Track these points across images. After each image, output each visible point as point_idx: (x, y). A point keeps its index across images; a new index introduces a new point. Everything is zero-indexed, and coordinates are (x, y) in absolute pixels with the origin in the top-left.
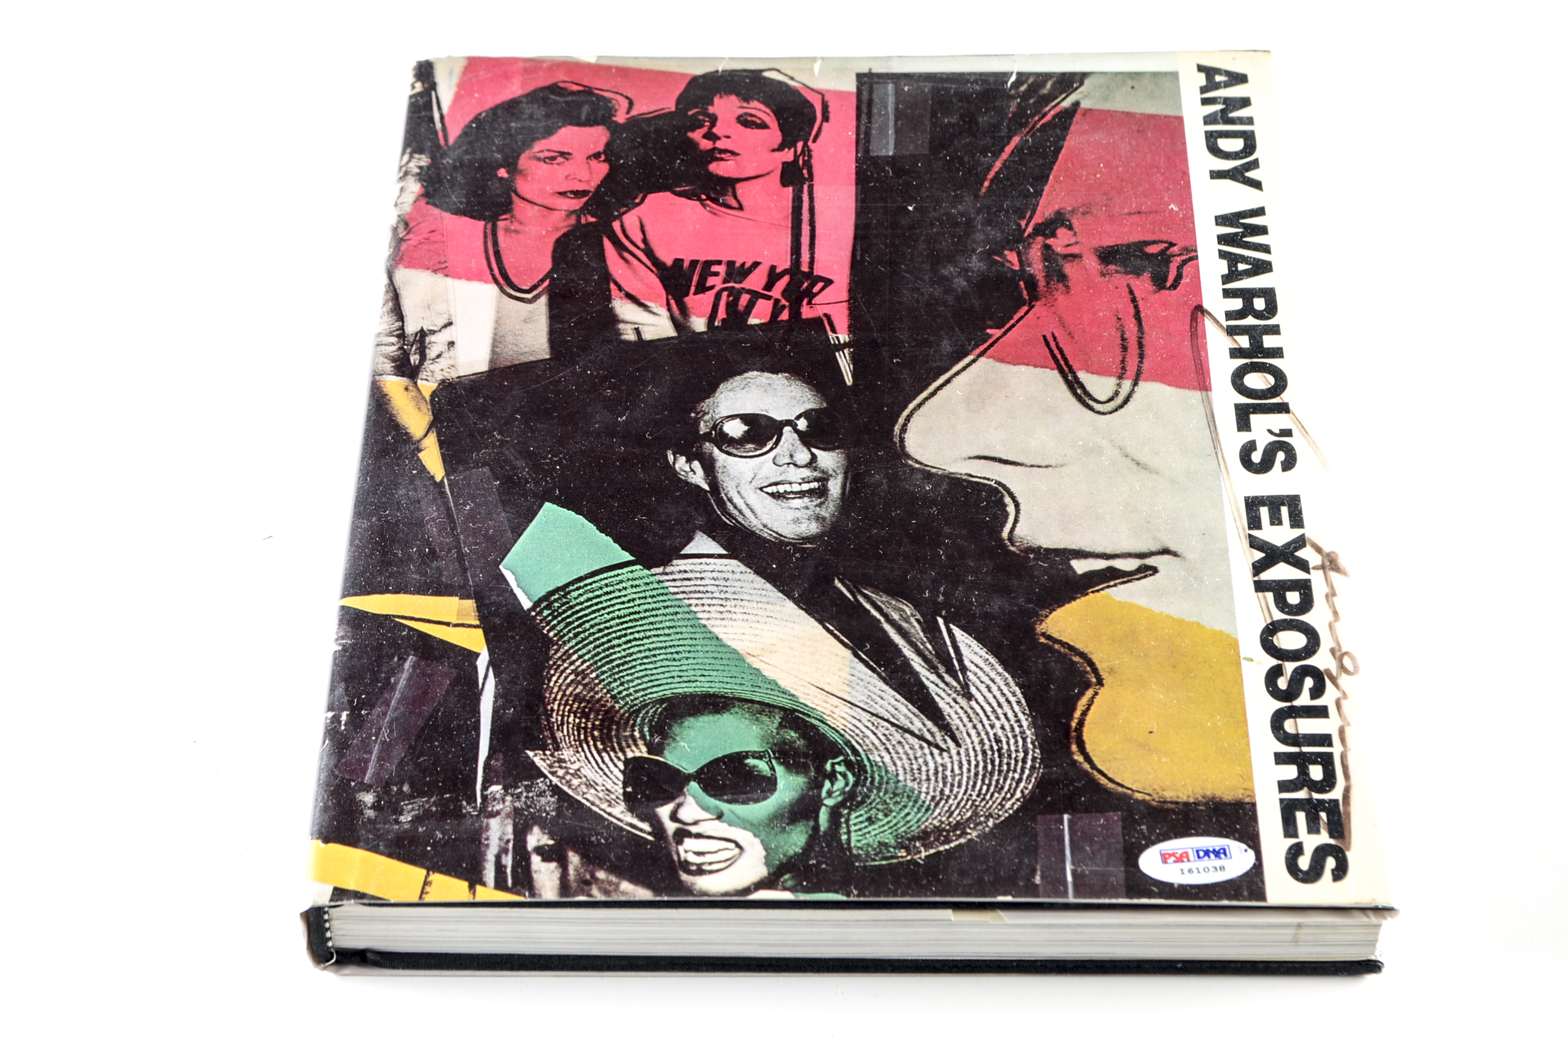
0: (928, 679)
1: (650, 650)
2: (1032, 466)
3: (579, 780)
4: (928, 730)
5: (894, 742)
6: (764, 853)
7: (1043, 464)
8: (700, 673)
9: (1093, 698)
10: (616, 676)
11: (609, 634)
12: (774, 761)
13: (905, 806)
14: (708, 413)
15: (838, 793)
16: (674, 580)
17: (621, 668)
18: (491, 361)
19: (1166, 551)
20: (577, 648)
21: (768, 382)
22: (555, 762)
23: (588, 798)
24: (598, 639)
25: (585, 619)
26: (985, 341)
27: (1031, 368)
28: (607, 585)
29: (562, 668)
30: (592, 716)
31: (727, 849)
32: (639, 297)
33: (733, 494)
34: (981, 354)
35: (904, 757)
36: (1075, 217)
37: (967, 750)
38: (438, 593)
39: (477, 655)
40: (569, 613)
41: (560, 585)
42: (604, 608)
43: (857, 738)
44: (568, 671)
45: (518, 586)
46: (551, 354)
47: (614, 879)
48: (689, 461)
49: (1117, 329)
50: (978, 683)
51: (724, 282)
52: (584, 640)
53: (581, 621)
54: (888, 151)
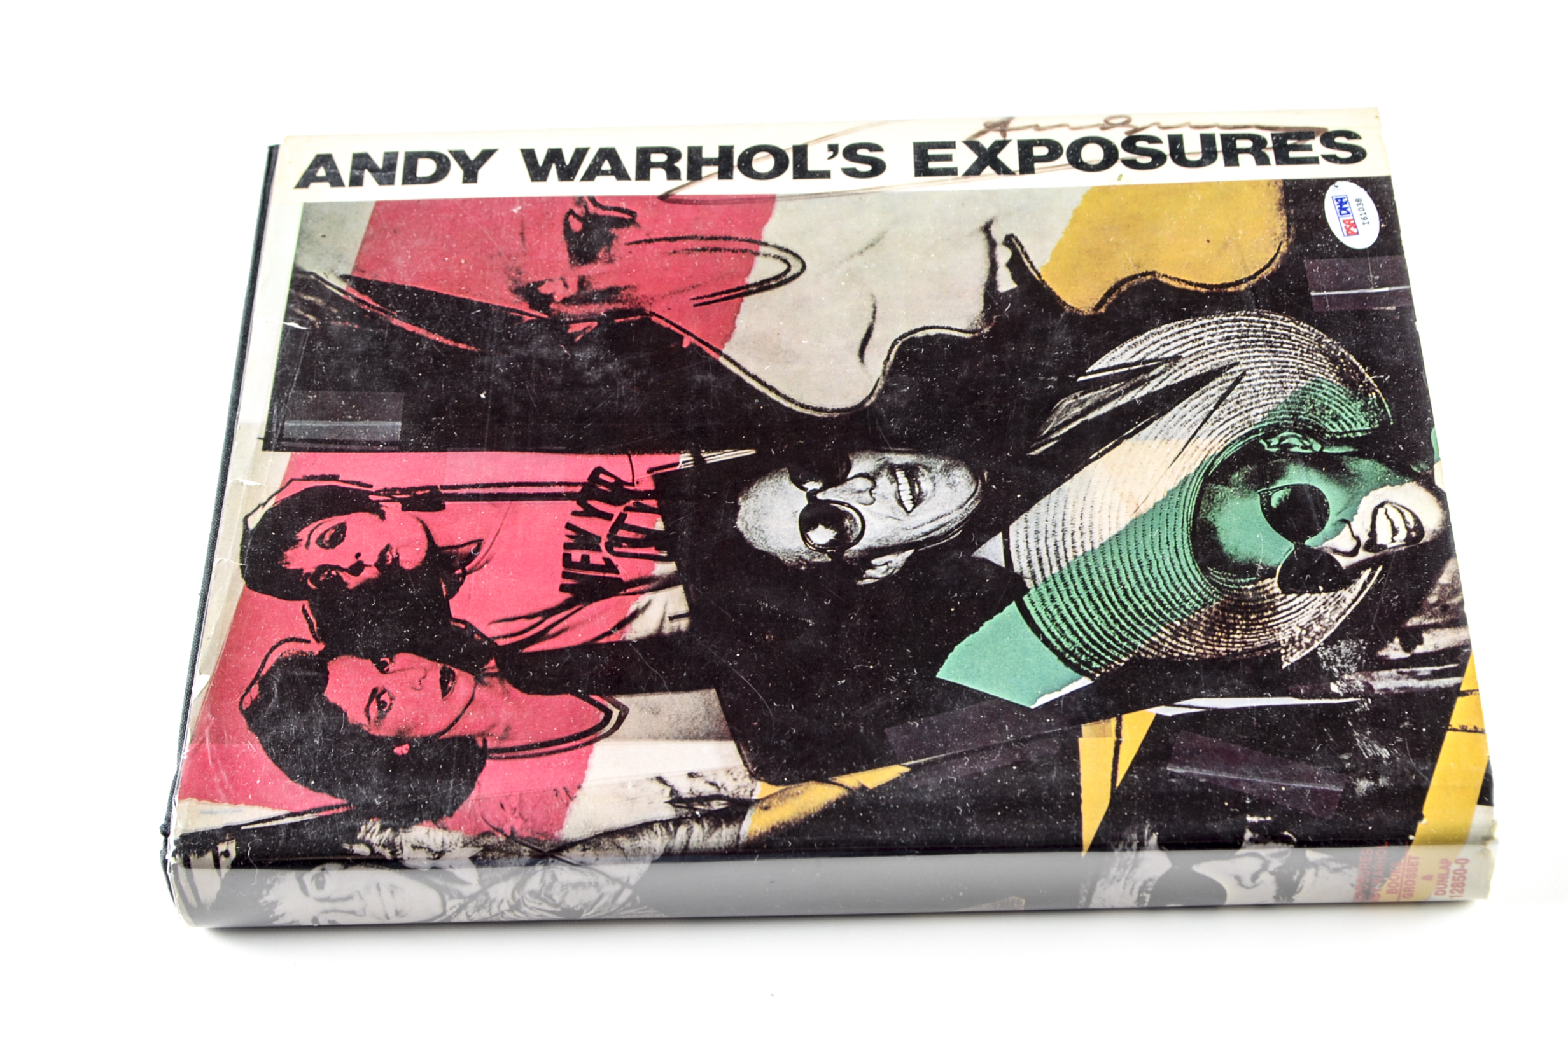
0: (1156, 386)
1: (1139, 583)
2: (874, 318)
3: (1314, 626)
4: (1221, 384)
5: (1238, 406)
6: (1388, 487)
7: (872, 310)
8: (1164, 545)
9: (1170, 278)
10: (1177, 606)
11: (1121, 615)
12: (1271, 488)
13: (1316, 396)
14: (800, 557)
15: (1305, 442)
16: (1042, 570)
17: (1165, 602)
18: (720, 738)
19: (987, 229)
20: (1142, 638)
21: (752, 513)
22: (1293, 645)
23: (1334, 619)
24: (1129, 623)
25: (1101, 634)
26: (700, 349)
27: (739, 316)
28: (1053, 621)
29: (1170, 648)
30: (1232, 621)
31: (1386, 513)
32: (621, 618)
33: (918, 532)
34: (719, 352)
35: (1254, 400)
36: (523, 279)
37: (1241, 358)
38: (1076, 753)
39: (1158, 717)
40: (1094, 647)
41: (1055, 657)
42: (1086, 621)
43: (1235, 432)
44: (1174, 642)
45: (1060, 690)
46: (709, 688)
47: (1437, 589)
48: (873, 567)
49: (689, 253)
50: (1160, 352)
51: (599, 549)
52: (1130, 633)
53: (1105, 637)
54: (397, 427)
